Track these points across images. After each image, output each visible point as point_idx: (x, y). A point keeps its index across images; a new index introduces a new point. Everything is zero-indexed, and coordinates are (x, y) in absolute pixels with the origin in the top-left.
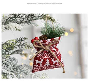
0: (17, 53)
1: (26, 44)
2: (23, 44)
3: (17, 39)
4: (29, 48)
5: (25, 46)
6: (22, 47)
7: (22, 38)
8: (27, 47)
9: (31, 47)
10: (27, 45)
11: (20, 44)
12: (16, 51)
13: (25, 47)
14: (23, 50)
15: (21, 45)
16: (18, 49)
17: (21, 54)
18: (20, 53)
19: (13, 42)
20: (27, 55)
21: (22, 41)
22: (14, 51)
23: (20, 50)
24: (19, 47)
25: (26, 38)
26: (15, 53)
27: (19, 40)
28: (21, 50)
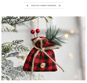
0: (14, 56)
1: (22, 46)
2: (19, 47)
3: (13, 41)
4: (25, 50)
5: (21, 48)
6: (18, 50)
7: (18, 40)
8: (23, 50)
9: (28, 49)
10: (24, 47)
11: (16, 46)
12: (12, 54)
13: (22, 50)
14: (20, 53)
15: (18, 48)
16: (15, 51)
17: (18, 57)
18: (16, 55)
19: (9, 45)
20: (24, 57)
21: (18, 43)
22: (11, 54)
23: (16, 53)
24: (15, 50)
25: (22, 41)
26: (11, 56)
27: (15, 43)
28: (18, 53)
